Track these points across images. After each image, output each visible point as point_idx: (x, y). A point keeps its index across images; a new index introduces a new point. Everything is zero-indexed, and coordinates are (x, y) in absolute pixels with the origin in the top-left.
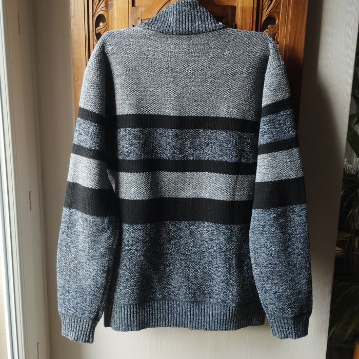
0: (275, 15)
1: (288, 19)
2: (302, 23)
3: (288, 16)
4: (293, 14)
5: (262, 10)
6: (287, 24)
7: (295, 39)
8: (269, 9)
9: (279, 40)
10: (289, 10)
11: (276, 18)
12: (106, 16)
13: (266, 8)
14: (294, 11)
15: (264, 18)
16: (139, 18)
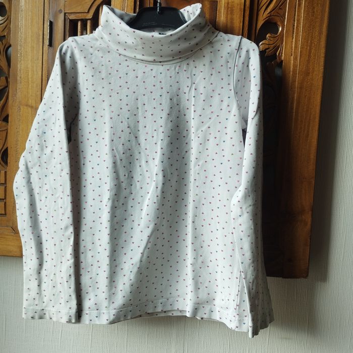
0: (277, 20)
1: (297, 26)
2: (320, 33)
3: (298, 21)
4: (306, 19)
5: (258, 11)
6: (297, 33)
7: (309, 56)
8: (269, 10)
9: (283, 58)
10: (299, 11)
11: (279, 23)
12: (7, 6)
13: (264, 7)
14: (308, 14)
15: (260, 23)
16: (60, 11)
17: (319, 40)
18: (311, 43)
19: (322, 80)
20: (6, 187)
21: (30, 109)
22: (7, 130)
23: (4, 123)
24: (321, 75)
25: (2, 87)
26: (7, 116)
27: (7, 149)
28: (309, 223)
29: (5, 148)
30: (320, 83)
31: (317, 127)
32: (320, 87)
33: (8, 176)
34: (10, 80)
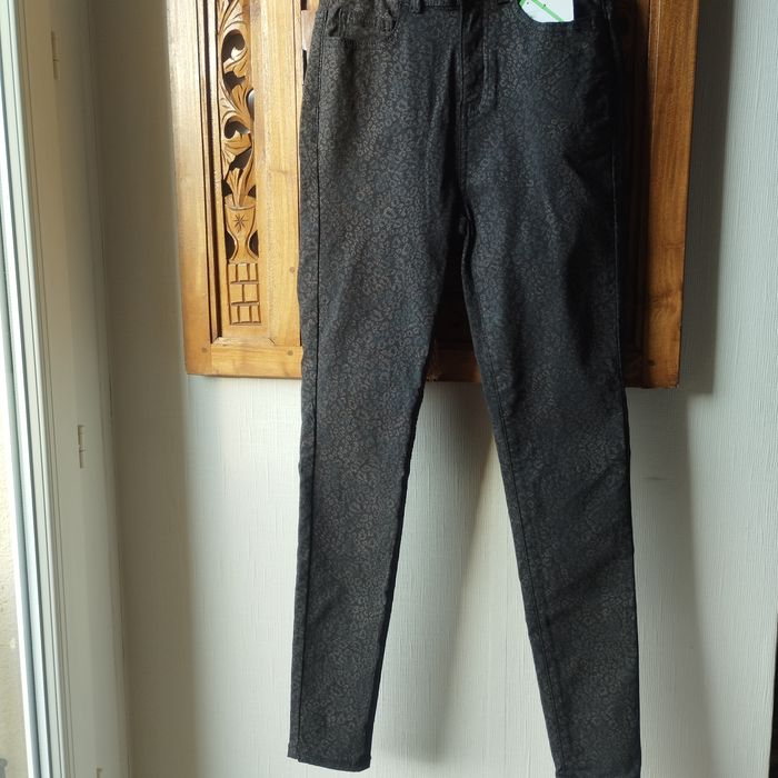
12: (244, 34)
17: (686, 38)
18: (674, 45)
19: (691, 97)
20: (258, 285)
21: (283, 176)
22: (254, 206)
23: (251, 198)
24: (690, 90)
25: (244, 149)
26: (254, 189)
27: (256, 234)
28: (679, 309)
29: (253, 232)
30: (690, 102)
31: (686, 169)
32: (690, 108)
33: (260, 270)
34: (255, 137)
